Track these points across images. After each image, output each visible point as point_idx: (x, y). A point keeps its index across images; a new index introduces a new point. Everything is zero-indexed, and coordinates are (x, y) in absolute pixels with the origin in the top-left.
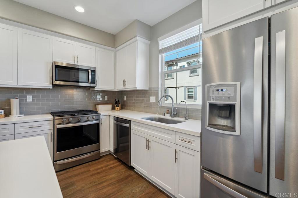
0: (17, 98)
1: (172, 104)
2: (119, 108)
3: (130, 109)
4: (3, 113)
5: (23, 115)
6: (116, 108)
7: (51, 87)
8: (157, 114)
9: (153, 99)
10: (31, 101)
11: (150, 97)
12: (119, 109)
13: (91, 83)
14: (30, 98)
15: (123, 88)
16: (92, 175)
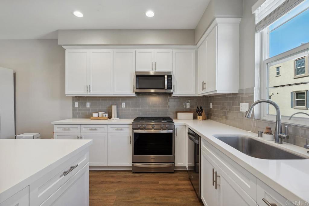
0: (115, 105)
1: (278, 116)
2: (201, 117)
3: (215, 120)
4: (107, 116)
5: (119, 118)
6: (198, 117)
7: (134, 95)
8: (250, 131)
9: (244, 107)
10: (124, 107)
11: (241, 104)
12: (201, 119)
13: (168, 89)
14: (124, 105)
15: (203, 92)
16: (157, 190)
